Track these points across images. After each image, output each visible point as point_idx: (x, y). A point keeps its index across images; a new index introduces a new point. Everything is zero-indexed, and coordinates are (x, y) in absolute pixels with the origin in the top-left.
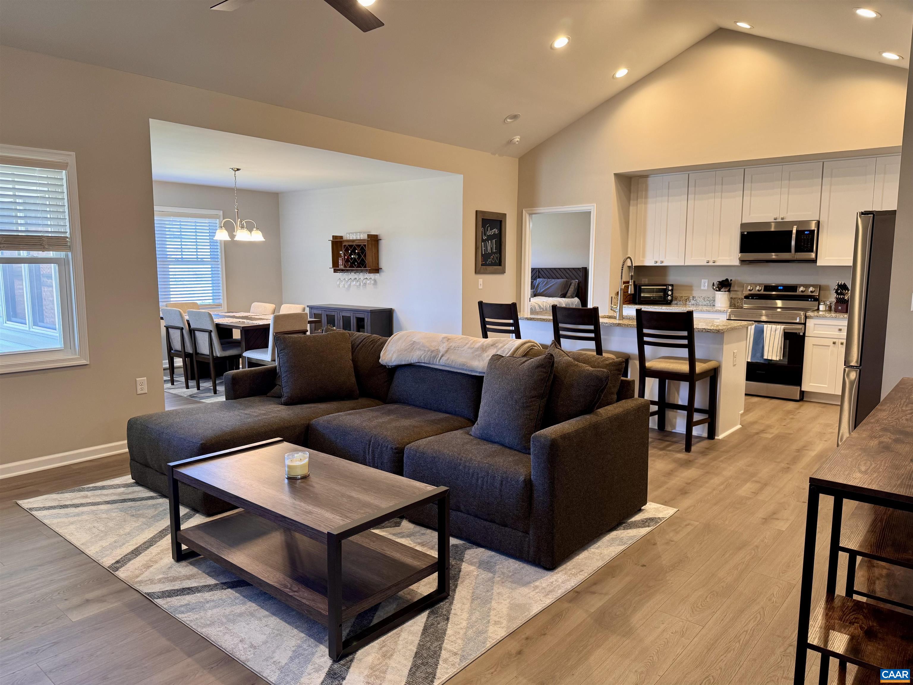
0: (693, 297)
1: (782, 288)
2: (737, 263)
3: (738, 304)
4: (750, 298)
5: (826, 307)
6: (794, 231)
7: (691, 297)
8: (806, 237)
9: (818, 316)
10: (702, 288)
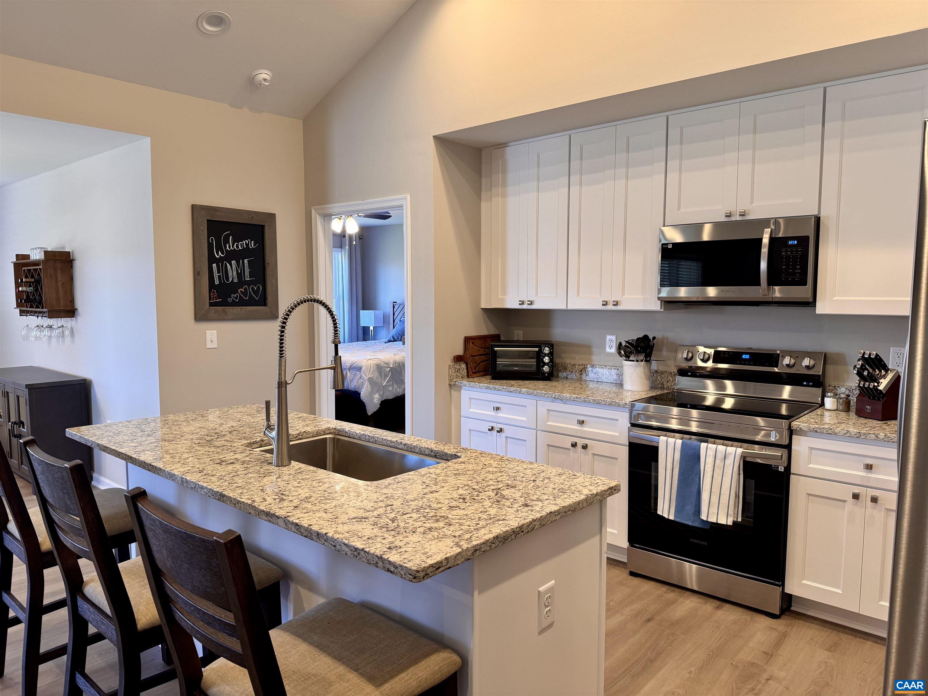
1: (747, 357)
2: (656, 306)
3: (669, 384)
4: (689, 374)
5: (838, 401)
6: (766, 240)
7: (589, 366)
8: (792, 252)
9: (816, 431)
10: (608, 350)
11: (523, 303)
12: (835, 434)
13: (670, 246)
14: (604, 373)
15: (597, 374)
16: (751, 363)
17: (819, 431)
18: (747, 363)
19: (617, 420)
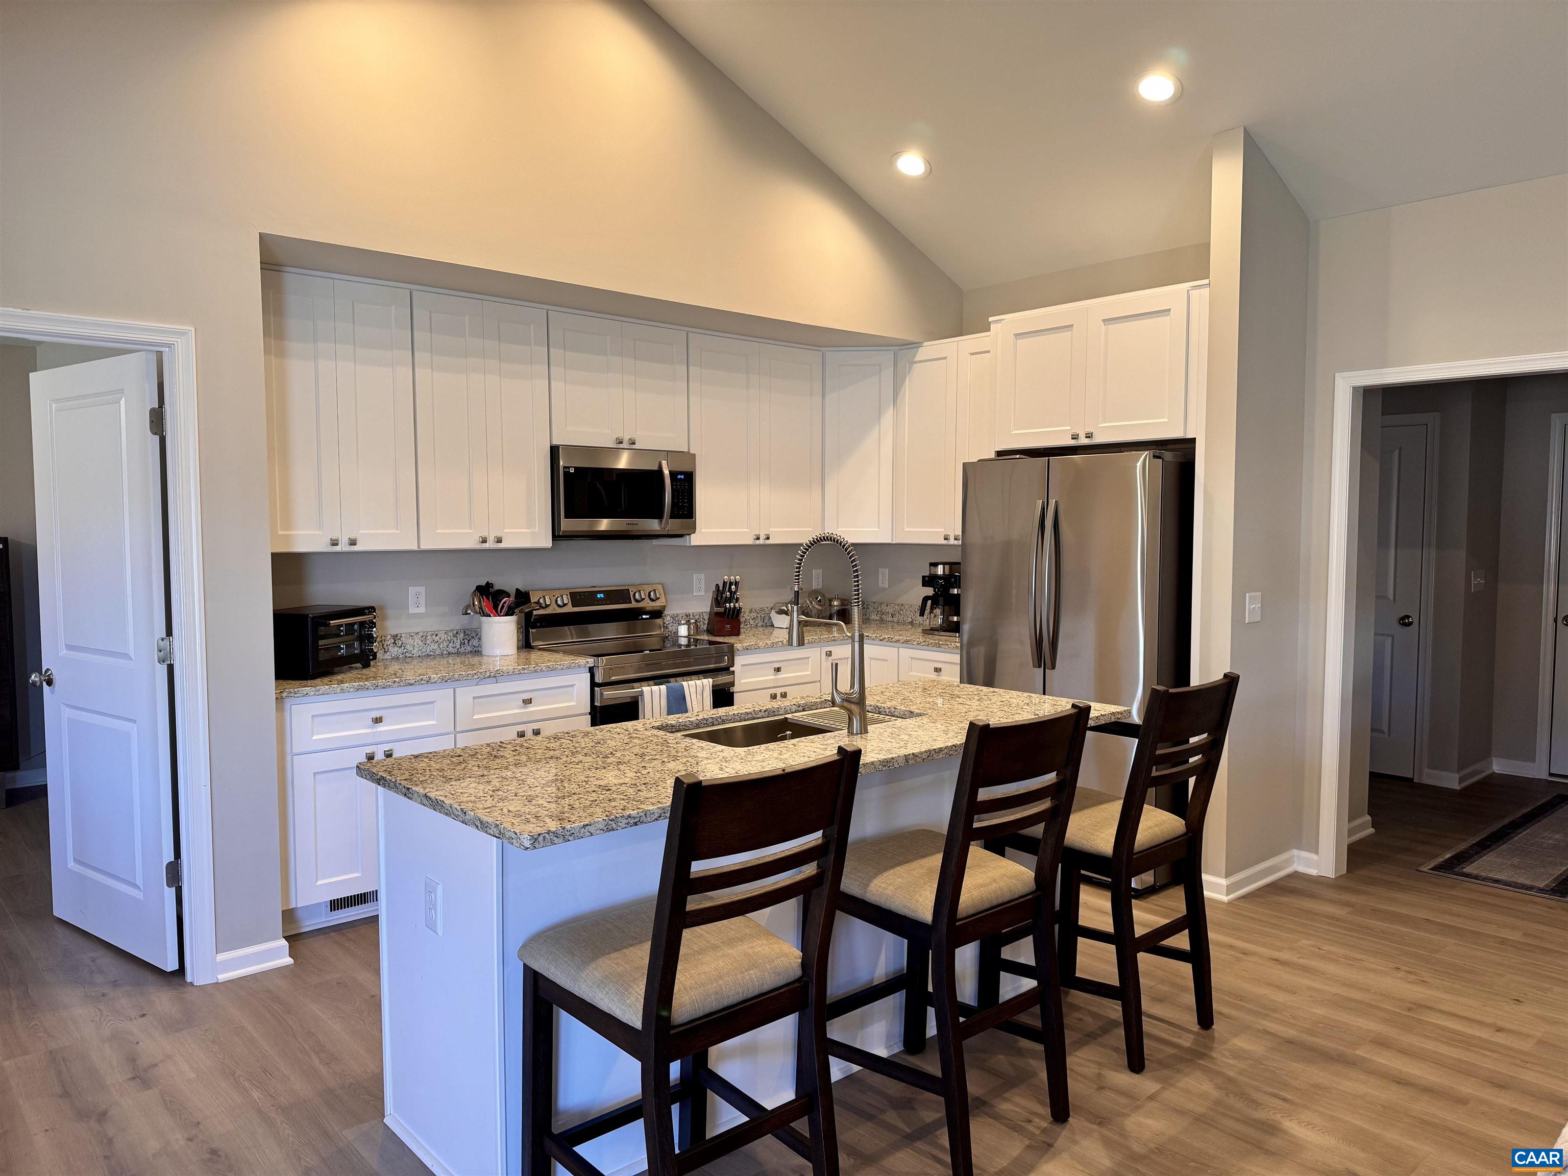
0: (395, 637)
1: (602, 595)
2: (545, 541)
4: (538, 624)
5: (689, 628)
7: (389, 637)
8: (681, 485)
9: (748, 649)
10: (413, 610)
11: (335, 543)
12: (759, 648)
13: (572, 470)
14: (416, 643)
15: (403, 648)
16: (608, 602)
17: (749, 648)
18: (604, 602)
19: (572, 686)
